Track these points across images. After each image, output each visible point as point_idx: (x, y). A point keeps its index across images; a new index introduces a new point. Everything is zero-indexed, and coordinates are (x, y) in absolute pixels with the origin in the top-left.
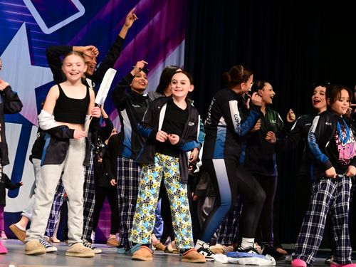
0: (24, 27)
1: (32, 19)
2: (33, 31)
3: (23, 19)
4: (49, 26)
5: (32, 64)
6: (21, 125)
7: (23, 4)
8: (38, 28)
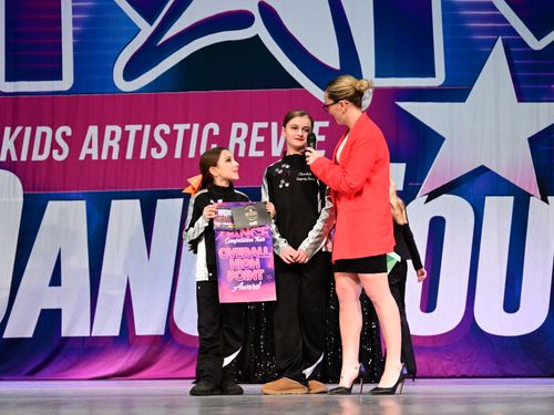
0: (499, 44)
1: (512, 31)
2: (515, 49)
3: (497, 32)
4: (539, 37)
5: (519, 101)
6: (512, 198)
7: (495, 8)
8: (523, 43)
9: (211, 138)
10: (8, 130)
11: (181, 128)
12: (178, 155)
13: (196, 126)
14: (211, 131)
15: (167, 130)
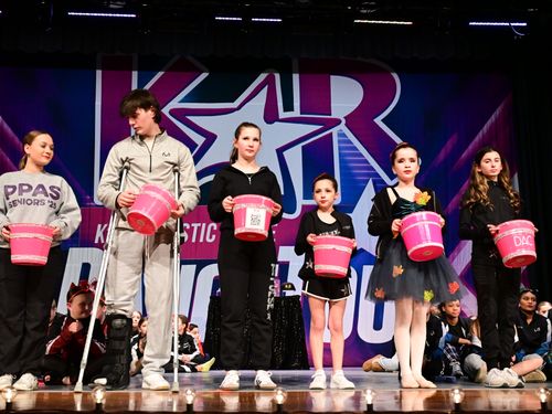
0: (370, 183)
1: (377, 175)
2: (379, 184)
3: (369, 175)
4: (392, 178)
7: (368, 163)
8: (383, 181)
9: (213, 232)
10: (99, 226)
11: (196, 225)
12: (194, 240)
13: (204, 225)
14: (212, 227)
15: (188, 227)
